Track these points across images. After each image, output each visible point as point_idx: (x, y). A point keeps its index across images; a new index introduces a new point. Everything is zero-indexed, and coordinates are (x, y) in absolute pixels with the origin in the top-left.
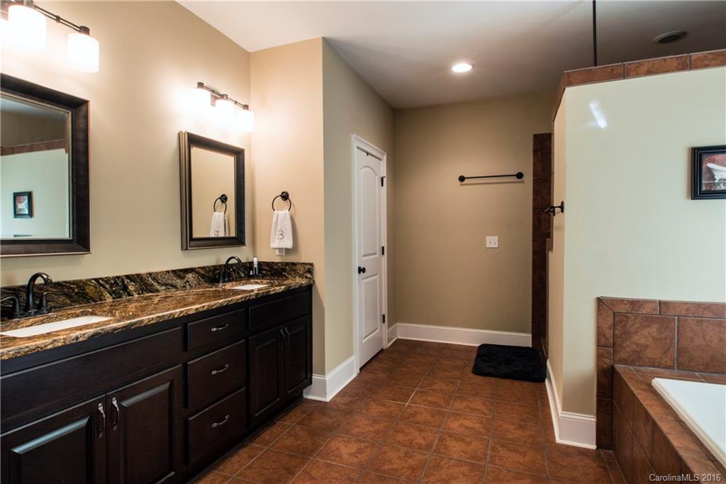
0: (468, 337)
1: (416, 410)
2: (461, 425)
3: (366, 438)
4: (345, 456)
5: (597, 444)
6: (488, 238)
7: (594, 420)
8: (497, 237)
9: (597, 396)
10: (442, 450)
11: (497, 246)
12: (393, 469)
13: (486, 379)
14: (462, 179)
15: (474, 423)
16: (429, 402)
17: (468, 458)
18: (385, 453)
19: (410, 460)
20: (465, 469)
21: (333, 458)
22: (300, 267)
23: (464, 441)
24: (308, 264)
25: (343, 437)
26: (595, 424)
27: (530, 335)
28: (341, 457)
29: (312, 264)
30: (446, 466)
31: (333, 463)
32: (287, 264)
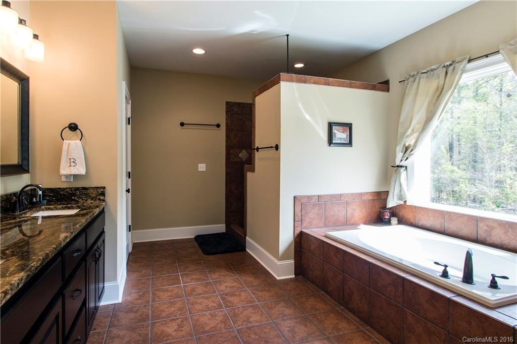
0: (184, 233)
1: (192, 286)
2: (226, 287)
3: (176, 316)
4: (174, 334)
5: (295, 275)
6: (200, 165)
7: (294, 262)
8: (205, 165)
9: (295, 248)
10: (229, 305)
11: (205, 170)
12: (212, 328)
13: (215, 256)
14: (182, 124)
15: (232, 283)
16: (196, 279)
17: (246, 304)
18: (198, 320)
19: (217, 318)
20: (250, 310)
21: (165, 338)
22: (92, 191)
23: (235, 295)
24: (102, 187)
25: (159, 322)
26: (294, 264)
27: (224, 225)
28: (170, 335)
29: (104, 188)
30: (239, 313)
31: (168, 342)
32: (77, 189)
